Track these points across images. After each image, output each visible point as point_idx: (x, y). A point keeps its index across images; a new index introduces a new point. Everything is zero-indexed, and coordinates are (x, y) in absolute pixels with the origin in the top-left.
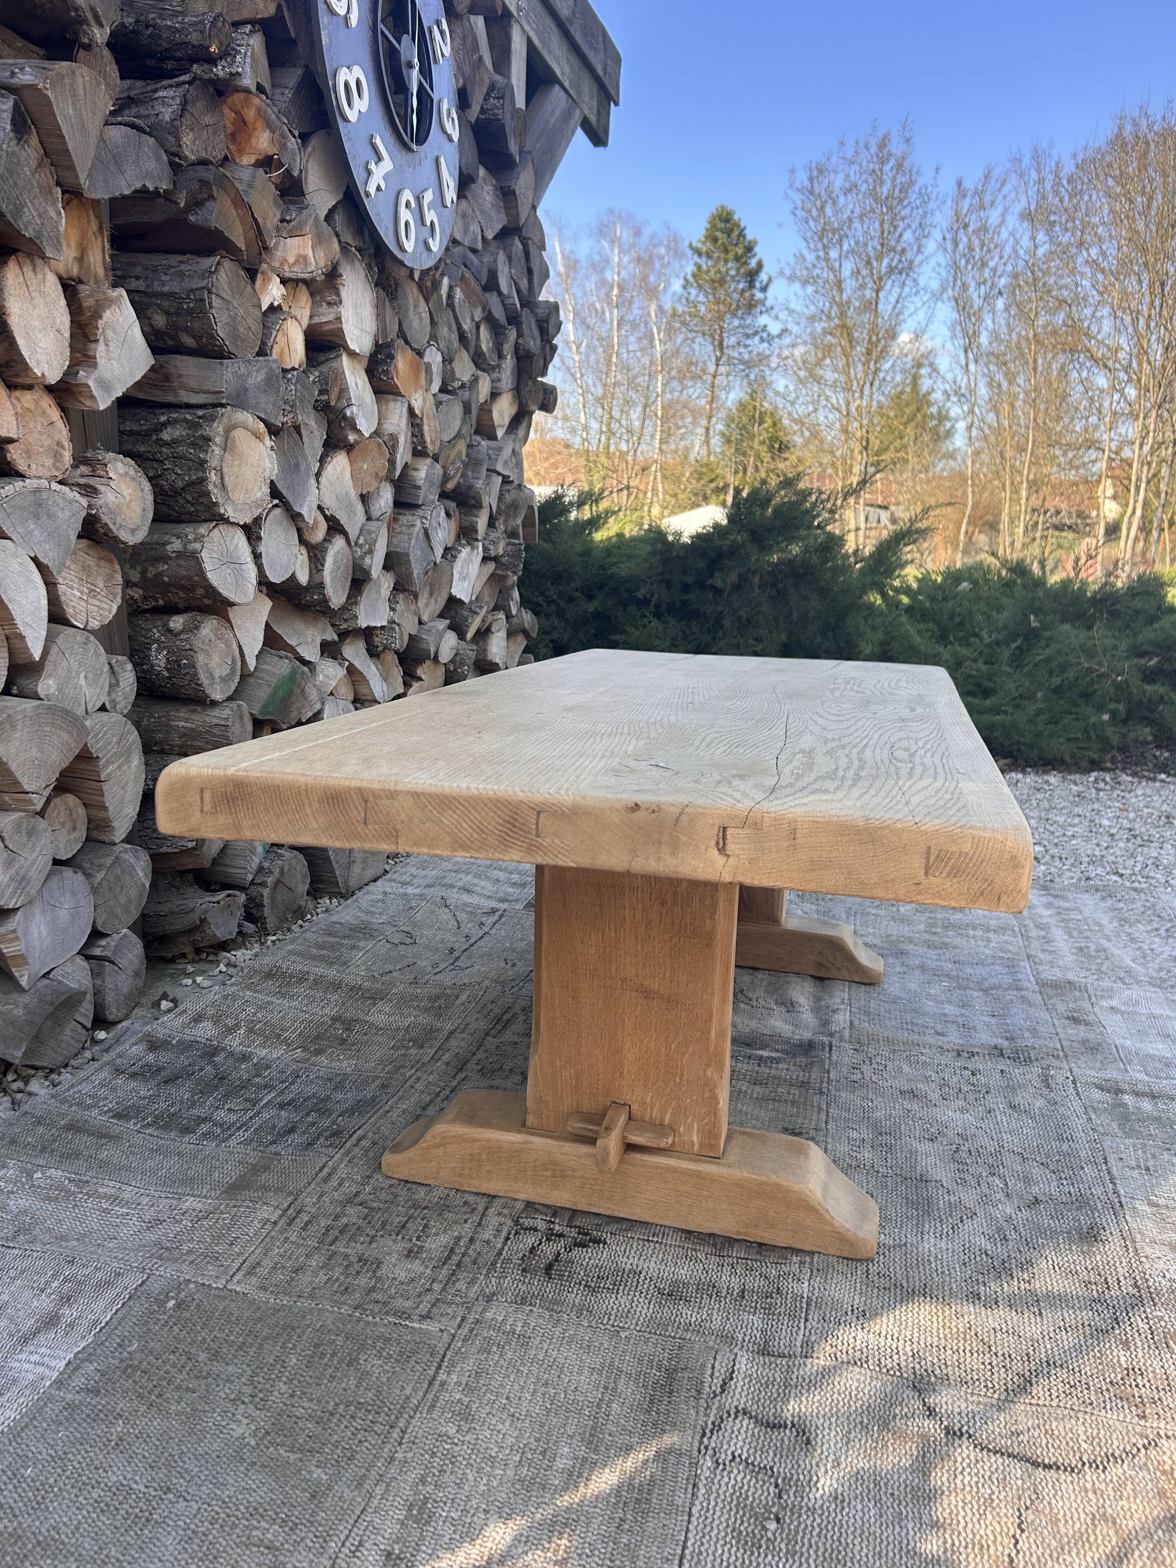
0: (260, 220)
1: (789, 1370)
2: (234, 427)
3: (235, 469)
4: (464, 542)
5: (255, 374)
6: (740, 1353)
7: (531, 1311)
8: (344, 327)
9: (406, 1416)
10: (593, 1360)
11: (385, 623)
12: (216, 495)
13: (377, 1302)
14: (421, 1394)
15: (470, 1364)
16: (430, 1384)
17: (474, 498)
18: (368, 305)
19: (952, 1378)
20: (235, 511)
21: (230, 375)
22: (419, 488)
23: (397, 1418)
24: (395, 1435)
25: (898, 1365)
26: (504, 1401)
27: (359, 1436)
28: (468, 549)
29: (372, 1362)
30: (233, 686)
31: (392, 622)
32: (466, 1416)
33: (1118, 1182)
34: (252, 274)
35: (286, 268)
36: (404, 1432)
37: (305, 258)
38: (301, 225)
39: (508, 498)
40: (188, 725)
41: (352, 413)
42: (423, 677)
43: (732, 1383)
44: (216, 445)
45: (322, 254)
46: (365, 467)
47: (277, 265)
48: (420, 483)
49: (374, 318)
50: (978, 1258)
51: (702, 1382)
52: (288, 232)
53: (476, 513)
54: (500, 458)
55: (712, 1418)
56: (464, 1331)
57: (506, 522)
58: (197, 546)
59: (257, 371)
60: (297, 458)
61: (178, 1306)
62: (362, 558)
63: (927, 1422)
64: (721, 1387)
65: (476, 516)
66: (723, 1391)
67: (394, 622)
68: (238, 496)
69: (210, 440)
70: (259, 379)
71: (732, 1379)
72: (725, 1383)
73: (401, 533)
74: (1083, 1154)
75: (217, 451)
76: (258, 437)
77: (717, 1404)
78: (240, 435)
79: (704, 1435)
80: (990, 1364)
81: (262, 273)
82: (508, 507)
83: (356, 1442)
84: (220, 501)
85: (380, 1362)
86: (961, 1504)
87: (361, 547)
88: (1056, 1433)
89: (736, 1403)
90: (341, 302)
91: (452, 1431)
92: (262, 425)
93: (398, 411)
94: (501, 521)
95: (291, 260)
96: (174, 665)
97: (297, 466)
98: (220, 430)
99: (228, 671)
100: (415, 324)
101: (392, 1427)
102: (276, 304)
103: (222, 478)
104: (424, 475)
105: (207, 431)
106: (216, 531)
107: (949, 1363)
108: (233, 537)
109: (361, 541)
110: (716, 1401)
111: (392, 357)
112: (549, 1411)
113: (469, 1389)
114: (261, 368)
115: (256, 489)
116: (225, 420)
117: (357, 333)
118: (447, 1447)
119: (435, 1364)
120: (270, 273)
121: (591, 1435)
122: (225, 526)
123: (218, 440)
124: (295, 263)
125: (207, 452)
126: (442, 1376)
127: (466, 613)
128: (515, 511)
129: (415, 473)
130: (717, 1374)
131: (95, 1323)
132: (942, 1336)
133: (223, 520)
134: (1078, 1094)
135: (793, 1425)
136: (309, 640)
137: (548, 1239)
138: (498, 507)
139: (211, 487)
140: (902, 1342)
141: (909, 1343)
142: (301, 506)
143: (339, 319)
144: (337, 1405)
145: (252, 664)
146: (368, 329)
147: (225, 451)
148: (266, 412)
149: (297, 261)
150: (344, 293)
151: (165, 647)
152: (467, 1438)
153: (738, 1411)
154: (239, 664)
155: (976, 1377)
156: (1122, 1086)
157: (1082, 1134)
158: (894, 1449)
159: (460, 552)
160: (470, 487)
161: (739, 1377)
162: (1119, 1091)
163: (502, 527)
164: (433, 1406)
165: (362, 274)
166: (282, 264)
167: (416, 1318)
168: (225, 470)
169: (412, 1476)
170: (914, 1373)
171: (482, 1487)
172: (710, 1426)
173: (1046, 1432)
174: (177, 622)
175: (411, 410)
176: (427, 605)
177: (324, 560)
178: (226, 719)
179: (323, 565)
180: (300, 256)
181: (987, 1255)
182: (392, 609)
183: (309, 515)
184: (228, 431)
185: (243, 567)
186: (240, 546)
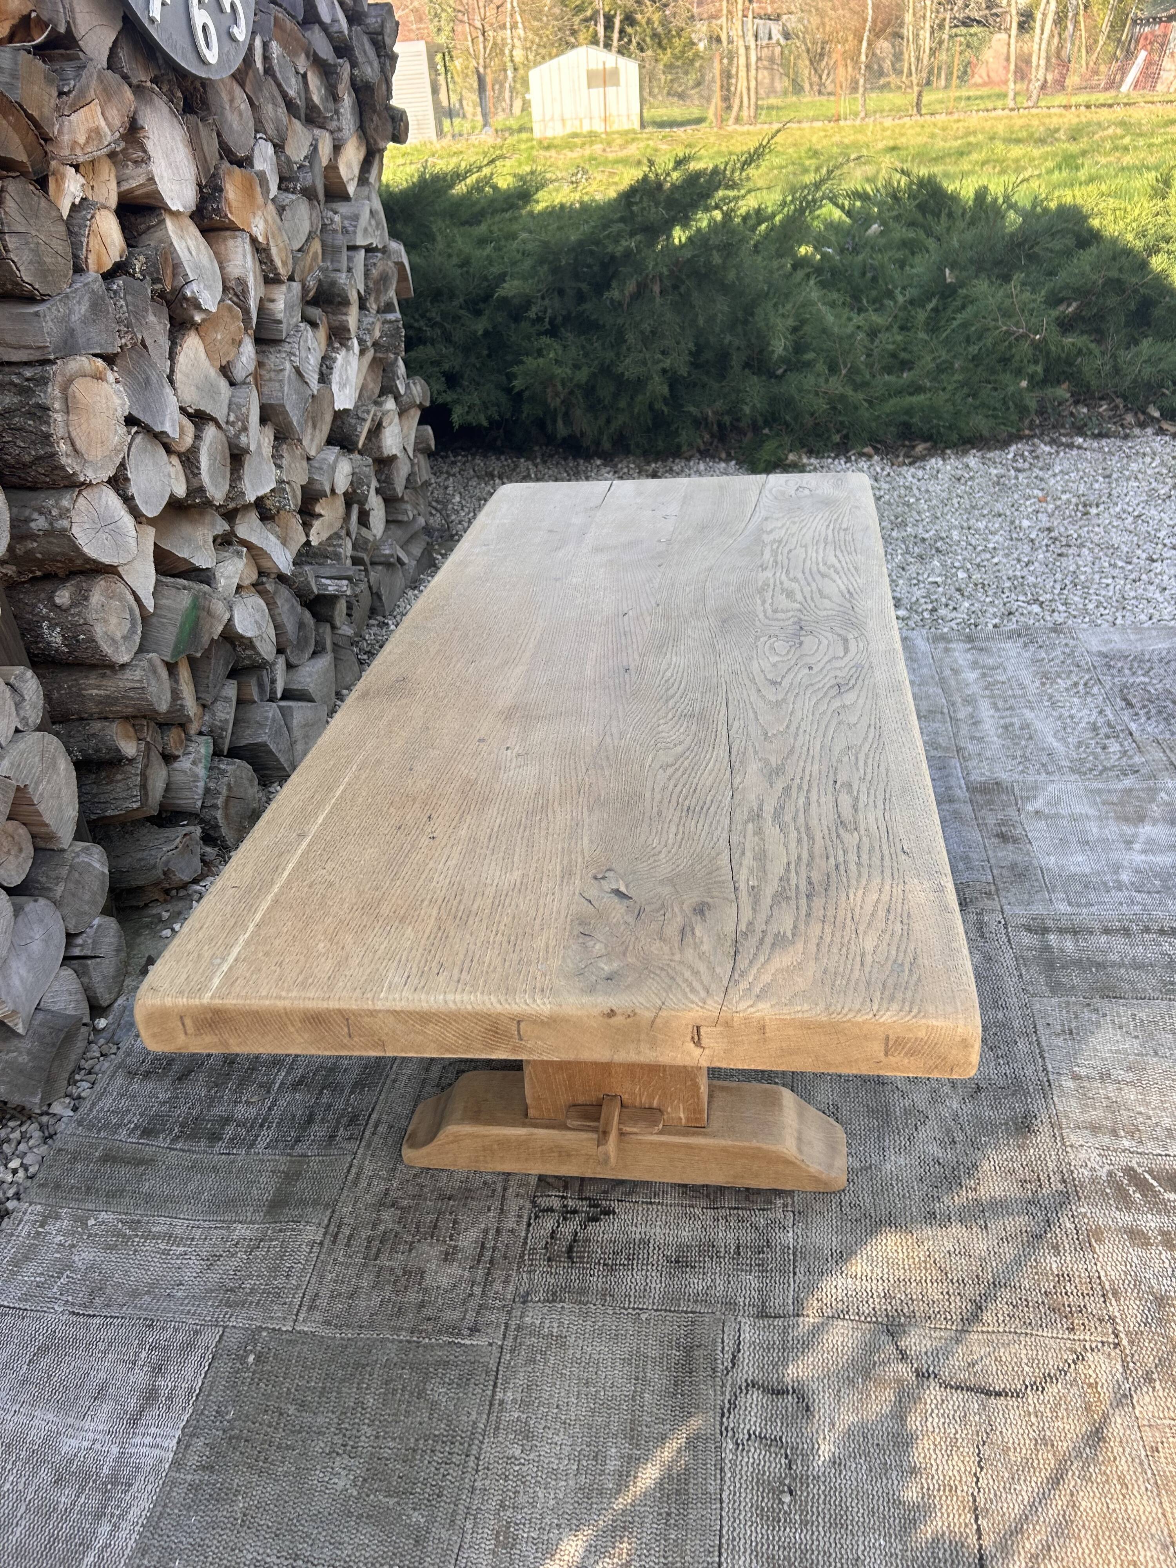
0: (35, 114)
1: (785, 1332)
2: (70, 381)
3: (84, 427)
4: (337, 345)
5: (77, 308)
6: (744, 1320)
7: (562, 1307)
8: (160, 188)
9: (477, 1442)
10: (622, 1351)
11: (273, 485)
12: (70, 464)
13: (429, 1319)
14: (485, 1416)
15: (521, 1379)
16: (491, 1405)
17: (339, 295)
18: (181, 146)
19: (918, 1314)
20: (95, 472)
21: (50, 324)
22: (280, 322)
23: (470, 1445)
24: (471, 1464)
25: (874, 1309)
26: (555, 1411)
27: (442, 1470)
28: (343, 352)
29: (438, 1392)
30: (137, 639)
31: (280, 482)
32: (526, 1434)
33: (1046, 1055)
34: (42, 183)
35: (78, 152)
36: (478, 1459)
37: (97, 131)
38: (82, 93)
39: (375, 272)
40: (102, 692)
41: (193, 292)
42: (322, 512)
43: (740, 1355)
44: (56, 411)
45: (116, 112)
46: (219, 337)
47: (67, 152)
48: (280, 316)
49: (190, 157)
50: (932, 1169)
51: (716, 1359)
52: (70, 107)
53: (344, 310)
54: (359, 227)
55: (728, 1397)
56: (509, 1342)
57: (377, 299)
58: (65, 523)
59: (79, 303)
60: (145, 372)
61: (258, 1359)
62: (237, 436)
63: (901, 1365)
64: (732, 1361)
65: (346, 314)
66: (734, 1365)
67: (283, 482)
68: (95, 453)
69: (49, 409)
70: (83, 311)
71: (739, 1351)
72: (734, 1357)
73: (270, 380)
74: (1016, 1024)
75: (59, 417)
76: (99, 377)
77: (730, 1382)
78: (79, 387)
79: (723, 1415)
80: (948, 1293)
81: (53, 174)
82: (376, 283)
83: (440, 1476)
84: (78, 468)
85: (444, 1390)
86: (932, 1447)
87: (233, 424)
88: (1004, 1359)
89: (745, 1376)
90: (149, 158)
91: (518, 1453)
92: (100, 362)
93: (240, 250)
94: (372, 299)
95: (82, 140)
96: (71, 640)
97: (147, 381)
98: (57, 392)
99: (129, 625)
100: (236, 125)
101: (467, 1456)
102: (77, 201)
103: (73, 444)
104: (282, 306)
105: (41, 398)
106: (81, 500)
107: (914, 1297)
108: (100, 498)
109: (232, 418)
110: (729, 1377)
111: (221, 190)
112: (593, 1411)
113: (525, 1405)
114: (82, 298)
115: (111, 436)
116: (59, 378)
117: (176, 187)
118: (517, 1468)
119: (492, 1383)
120: (61, 168)
121: (632, 1430)
122: (89, 490)
123: (57, 406)
124: (87, 142)
125: (49, 424)
126: (499, 1395)
127: (353, 421)
128: (384, 285)
129: (271, 306)
130: (727, 1348)
131: (191, 1390)
132: (907, 1267)
133: (85, 485)
134: (1009, 941)
135: (794, 1392)
136: (201, 543)
137: (565, 1219)
138: (366, 286)
139: (63, 460)
140: (875, 1281)
141: (881, 1281)
142: (162, 423)
143: (151, 180)
144: (417, 1440)
145: (149, 604)
146: (188, 176)
147: (68, 413)
148: (101, 345)
149: (89, 139)
150: (150, 145)
151: (57, 624)
152: (531, 1457)
153: (748, 1385)
154: (137, 612)
155: (937, 1310)
156: (1050, 923)
157: (1015, 1000)
158: (876, 1397)
159: (334, 360)
160: (333, 283)
161: (744, 1347)
162: (1045, 930)
163: (375, 307)
164: (497, 1428)
165: (165, 109)
166: (72, 149)
167: (466, 1332)
168: (74, 434)
169: (493, 1504)
170: (887, 1316)
171: (552, 1502)
172: (727, 1405)
173: (996, 1360)
174: (63, 597)
175: (254, 240)
176: (312, 440)
177: (199, 462)
178: (141, 681)
179: (198, 468)
180: (91, 131)
181: (939, 1164)
182: (279, 466)
183: (173, 425)
184: (65, 389)
185: (119, 523)
186: (110, 503)
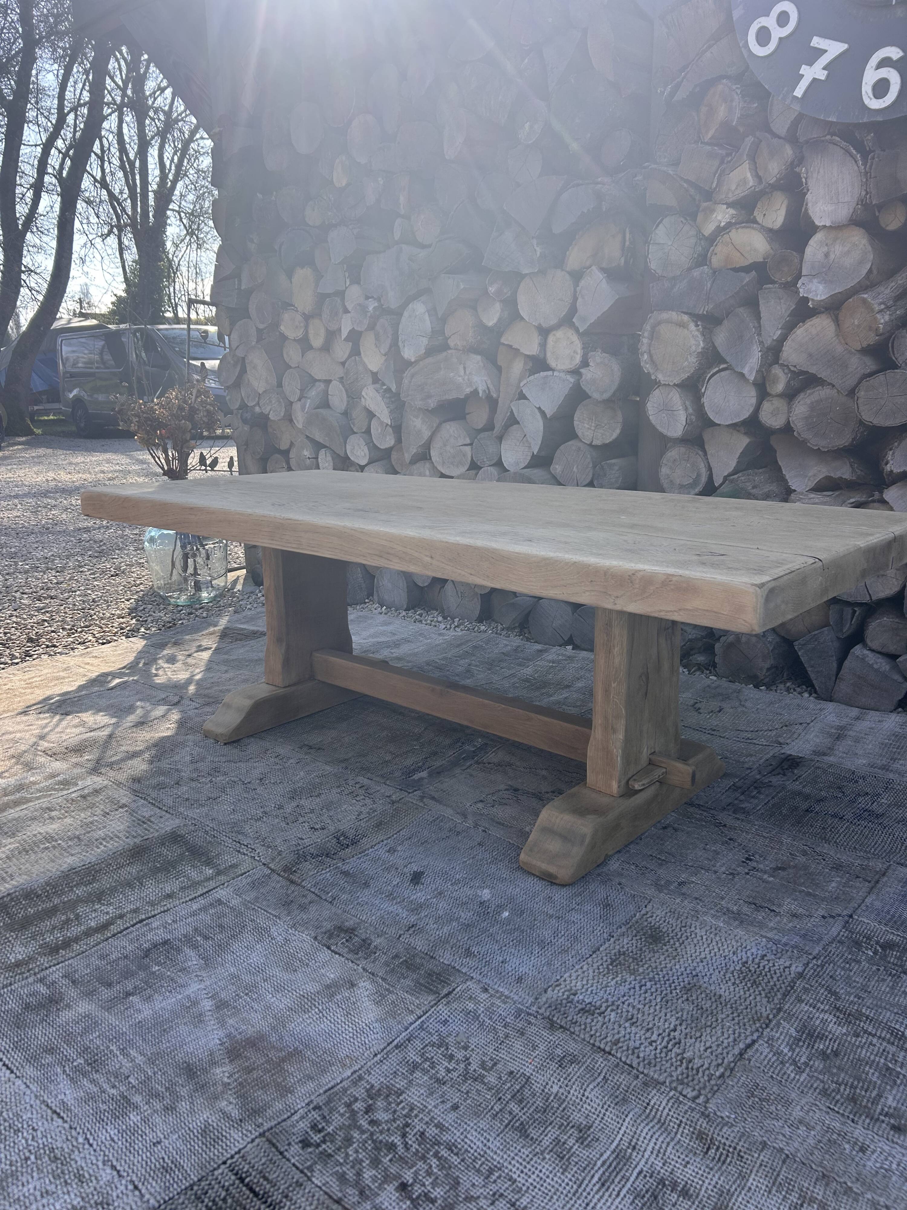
2: (659, 323)
3: (663, 350)
5: (678, 285)
8: (811, 211)
12: (647, 367)
18: (849, 178)
20: (665, 377)
21: (656, 292)
34: (694, 216)
35: (730, 195)
37: (745, 181)
44: (644, 337)
45: (773, 166)
47: (720, 197)
49: (859, 185)
52: (730, 169)
59: (681, 282)
60: (741, 332)
68: (669, 367)
70: (682, 287)
75: (645, 341)
76: (682, 325)
78: (664, 328)
81: (703, 211)
84: (651, 371)
90: (808, 191)
92: (686, 318)
95: (733, 187)
97: (741, 338)
98: (649, 328)
99: (690, 482)
102: (723, 224)
103: (652, 357)
106: (655, 390)
108: (669, 394)
114: (685, 279)
115: (683, 361)
116: (652, 321)
122: (663, 387)
123: (646, 334)
124: (736, 188)
133: (657, 384)
136: (810, 474)
142: (743, 367)
145: (718, 481)
146: (847, 199)
147: (652, 340)
154: (704, 479)
168: (653, 352)
177: (792, 408)
179: (790, 412)
180: (740, 180)
183: (751, 371)
184: (653, 328)
185: (675, 413)
186: (674, 399)
